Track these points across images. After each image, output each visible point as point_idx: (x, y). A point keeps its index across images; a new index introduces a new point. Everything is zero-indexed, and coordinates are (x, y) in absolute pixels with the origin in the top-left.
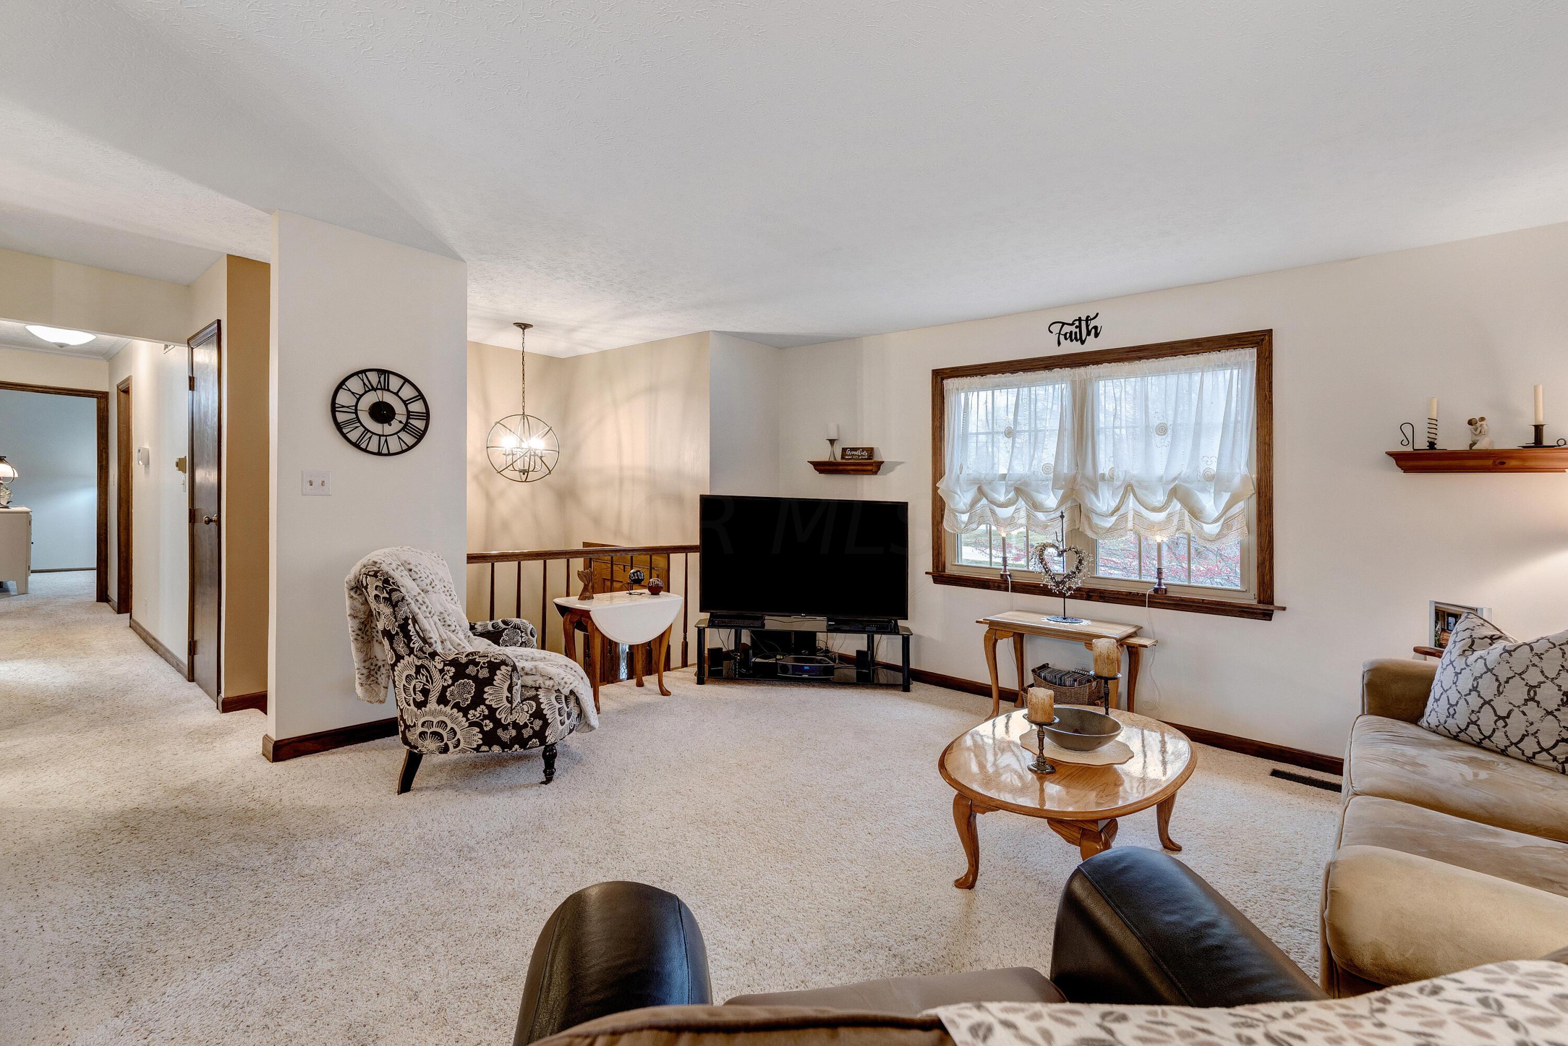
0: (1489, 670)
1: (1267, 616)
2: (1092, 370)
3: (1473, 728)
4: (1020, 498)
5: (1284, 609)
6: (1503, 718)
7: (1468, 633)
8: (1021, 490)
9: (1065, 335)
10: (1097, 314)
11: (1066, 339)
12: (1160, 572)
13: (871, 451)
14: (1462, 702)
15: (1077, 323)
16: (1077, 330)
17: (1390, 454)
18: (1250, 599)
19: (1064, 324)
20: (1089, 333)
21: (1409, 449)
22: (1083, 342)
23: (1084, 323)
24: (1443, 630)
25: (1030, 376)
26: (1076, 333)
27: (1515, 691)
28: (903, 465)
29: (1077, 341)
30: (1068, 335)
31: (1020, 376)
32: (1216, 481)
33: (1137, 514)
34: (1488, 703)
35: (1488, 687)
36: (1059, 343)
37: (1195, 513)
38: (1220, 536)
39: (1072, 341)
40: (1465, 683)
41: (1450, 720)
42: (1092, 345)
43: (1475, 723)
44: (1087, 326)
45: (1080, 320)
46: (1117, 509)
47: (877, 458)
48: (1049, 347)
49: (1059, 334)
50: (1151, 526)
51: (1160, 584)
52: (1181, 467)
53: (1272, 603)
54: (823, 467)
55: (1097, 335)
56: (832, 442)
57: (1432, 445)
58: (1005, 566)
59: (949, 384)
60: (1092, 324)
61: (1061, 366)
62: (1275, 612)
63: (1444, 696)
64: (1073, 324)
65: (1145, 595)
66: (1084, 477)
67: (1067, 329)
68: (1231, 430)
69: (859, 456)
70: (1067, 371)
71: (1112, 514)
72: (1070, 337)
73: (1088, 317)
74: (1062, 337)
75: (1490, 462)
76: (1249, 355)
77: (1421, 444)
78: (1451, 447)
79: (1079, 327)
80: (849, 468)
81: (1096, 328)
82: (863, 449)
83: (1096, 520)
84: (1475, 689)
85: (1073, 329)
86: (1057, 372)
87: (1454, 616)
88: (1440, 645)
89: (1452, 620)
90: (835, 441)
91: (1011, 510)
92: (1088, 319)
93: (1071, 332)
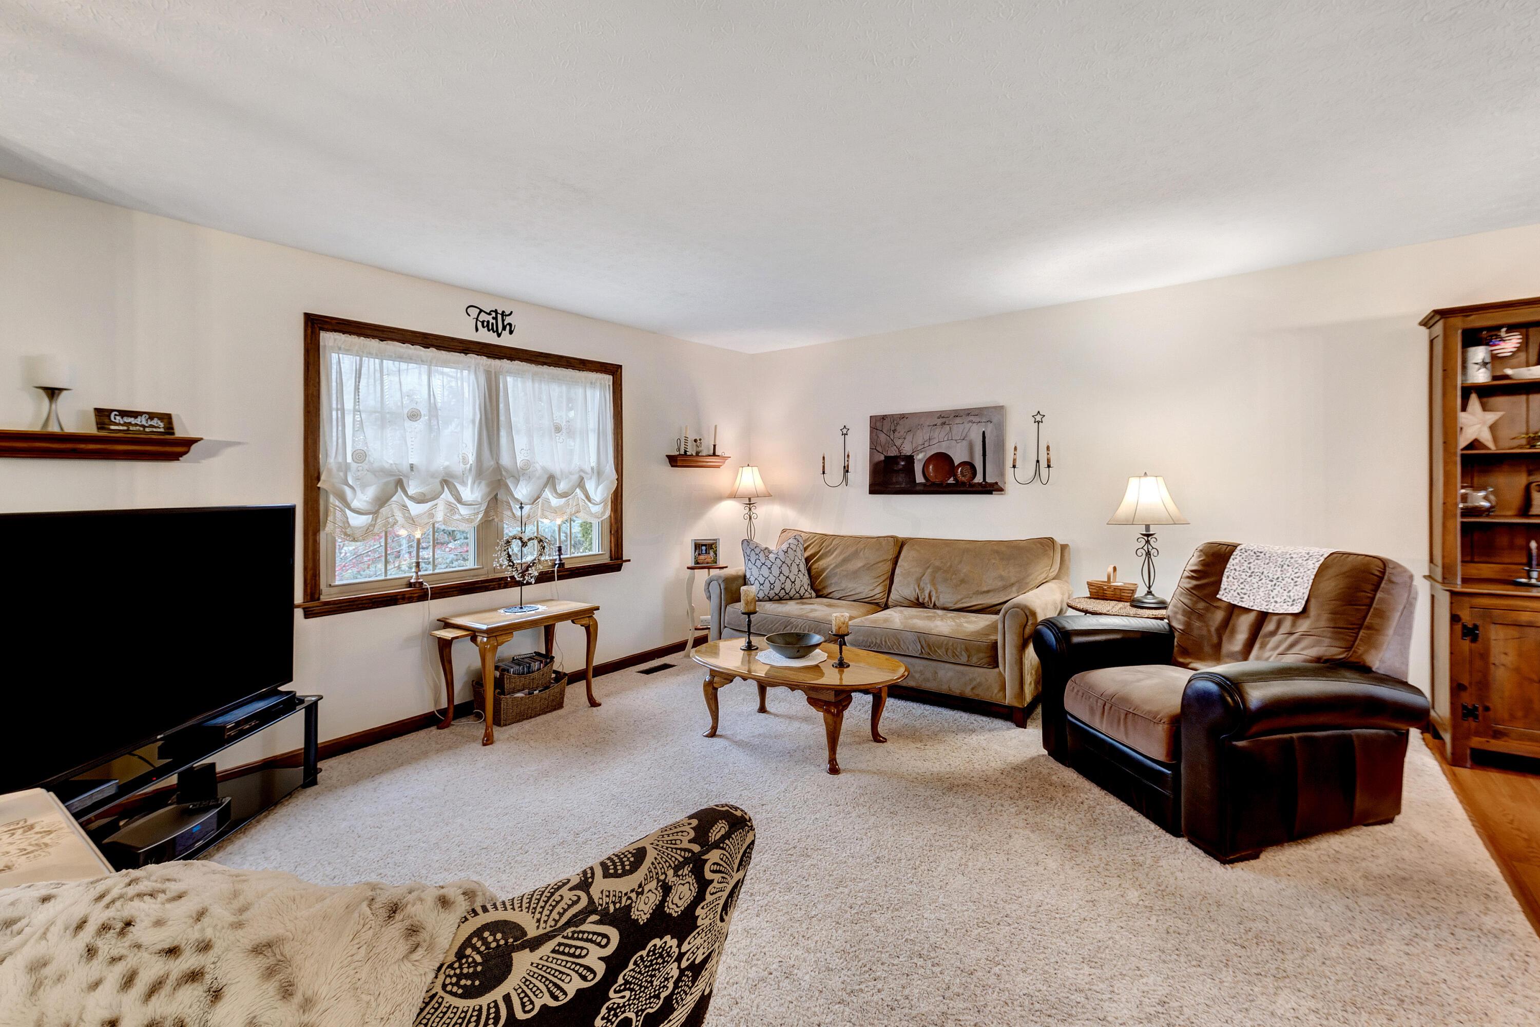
0: (784, 562)
1: (618, 568)
3: (783, 591)
4: (445, 489)
5: (629, 561)
6: (793, 582)
8: (447, 482)
9: (483, 322)
10: (512, 313)
11: (483, 327)
12: (560, 549)
13: (167, 418)
14: (777, 580)
15: (494, 314)
16: (494, 322)
17: (667, 456)
18: (607, 560)
19: (481, 311)
20: (504, 328)
21: (673, 453)
22: (499, 335)
23: (499, 317)
24: (699, 554)
25: (444, 354)
26: (492, 324)
28: (240, 446)
29: (494, 332)
30: (485, 324)
32: (596, 473)
34: (787, 577)
36: (477, 330)
39: (489, 330)
40: (776, 572)
41: (772, 591)
43: (783, 589)
44: (503, 321)
45: (496, 311)
46: (537, 498)
47: (179, 433)
48: (466, 331)
49: (477, 319)
50: (555, 510)
51: (560, 560)
52: (578, 460)
53: (621, 557)
54: (26, 445)
55: (511, 332)
56: (52, 393)
57: (684, 451)
58: (417, 573)
60: (508, 320)
61: (479, 353)
62: (623, 564)
63: (767, 580)
64: (489, 314)
66: (504, 469)
67: (483, 317)
69: (144, 427)
70: (483, 360)
71: (532, 503)
72: (487, 325)
73: (503, 312)
74: (479, 324)
76: (607, 383)
78: (691, 454)
79: (496, 318)
80: (119, 447)
81: (510, 325)
82: (151, 416)
84: (781, 573)
85: (489, 318)
86: (472, 359)
87: (705, 545)
88: (698, 563)
89: (704, 548)
90: (64, 393)
91: (426, 507)
92: (503, 314)
93: (488, 322)
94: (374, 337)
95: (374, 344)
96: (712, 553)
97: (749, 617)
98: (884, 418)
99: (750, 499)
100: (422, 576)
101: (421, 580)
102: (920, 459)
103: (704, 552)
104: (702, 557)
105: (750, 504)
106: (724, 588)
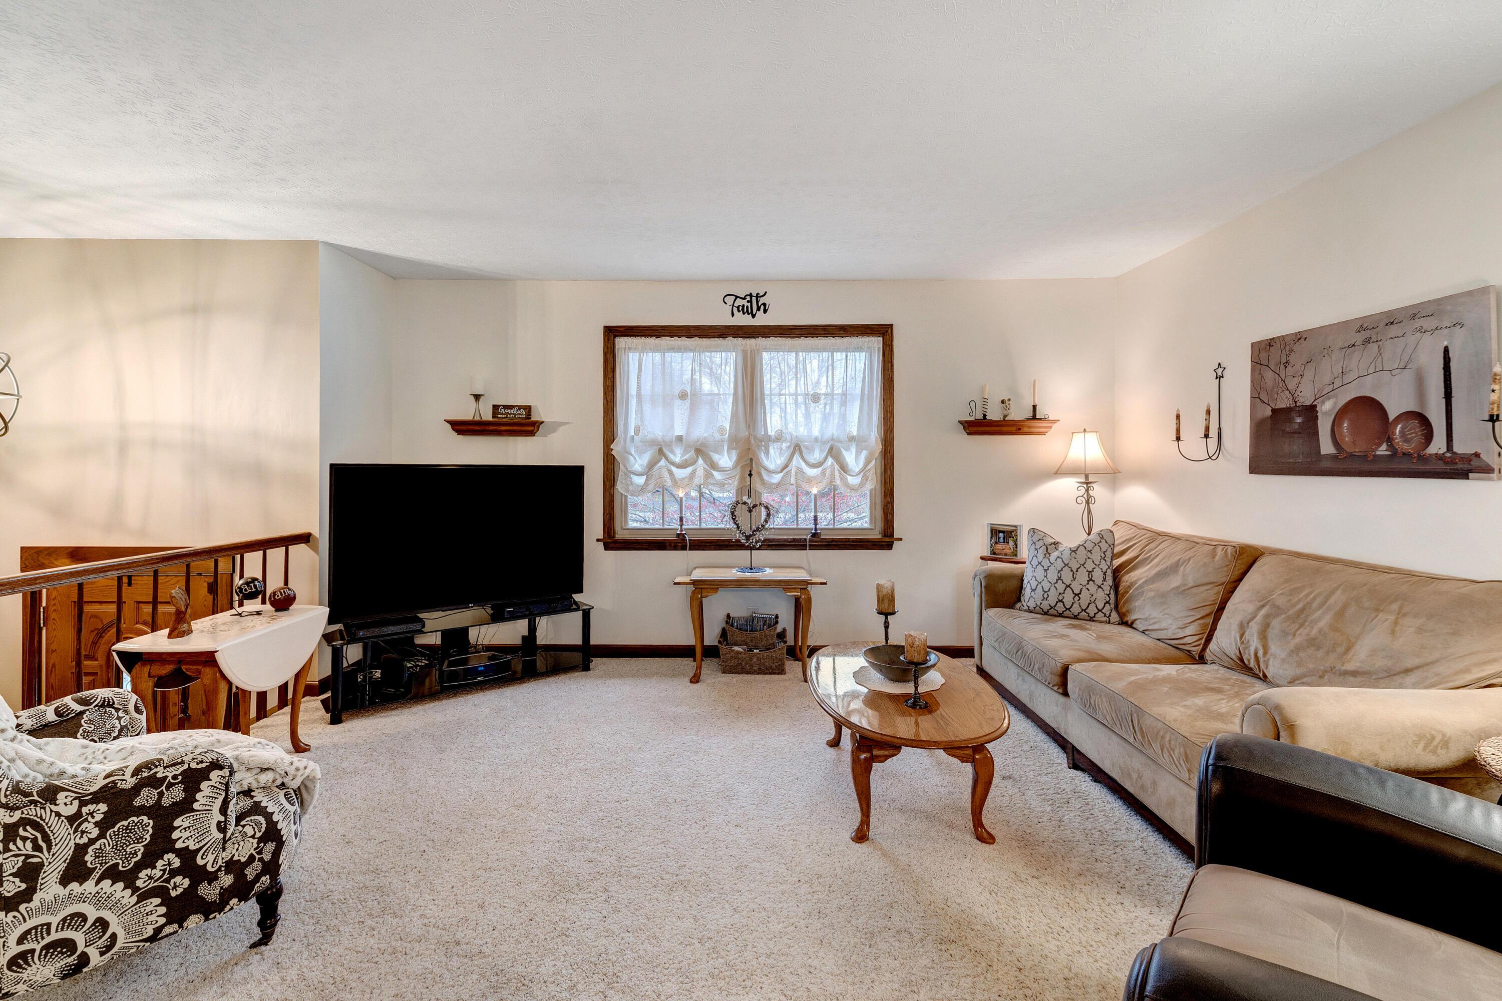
0: (1066, 565)
1: (888, 546)
2: (761, 341)
3: (1060, 604)
4: (700, 458)
5: (902, 539)
6: (1077, 595)
7: (1041, 543)
8: (700, 450)
9: (738, 307)
10: (766, 293)
11: (739, 311)
12: (816, 519)
13: (528, 409)
14: (1053, 588)
15: (748, 298)
16: (749, 305)
17: (960, 422)
18: (876, 535)
19: (737, 297)
20: (759, 309)
21: (972, 419)
22: (753, 316)
23: (754, 299)
24: (996, 543)
25: (705, 342)
26: (747, 307)
27: (1082, 577)
28: (568, 426)
29: (749, 314)
30: (741, 308)
31: (696, 341)
32: (857, 441)
33: (800, 471)
34: (1068, 586)
35: (1067, 576)
36: (733, 315)
37: (844, 468)
38: (862, 485)
40: (1053, 576)
42: (761, 320)
43: (1061, 601)
45: (751, 295)
46: (786, 466)
47: (534, 418)
48: (723, 317)
49: (733, 305)
50: (809, 480)
51: (816, 530)
52: (832, 430)
53: (892, 535)
54: (462, 427)
55: (765, 311)
56: (477, 397)
57: (985, 416)
58: (681, 526)
59: (621, 343)
61: (736, 335)
62: (895, 542)
63: (1040, 586)
64: (744, 299)
65: (805, 540)
66: (755, 438)
67: (739, 302)
68: (866, 399)
69: (515, 415)
70: (740, 341)
71: (781, 472)
72: (742, 310)
73: (758, 294)
74: (735, 309)
75: (1014, 429)
76: (877, 342)
77: (979, 416)
78: (994, 419)
79: (750, 302)
80: (503, 428)
81: (764, 304)
82: (520, 407)
83: (765, 477)
84: (1060, 578)
85: (745, 302)
86: (730, 341)
87: (1003, 532)
88: (994, 553)
89: (1001, 535)
90: (482, 397)
91: (689, 470)
92: (757, 296)
93: (743, 306)
94: (651, 336)
95: (652, 341)
96: (1011, 543)
97: (886, 618)
98: (1270, 343)
99: (1087, 477)
100: (685, 529)
101: (684, 532)
102: (1327, 409)
103: (1002, 540)
104: (999, 546)
105: (1087, 483)
106: (986, 587)
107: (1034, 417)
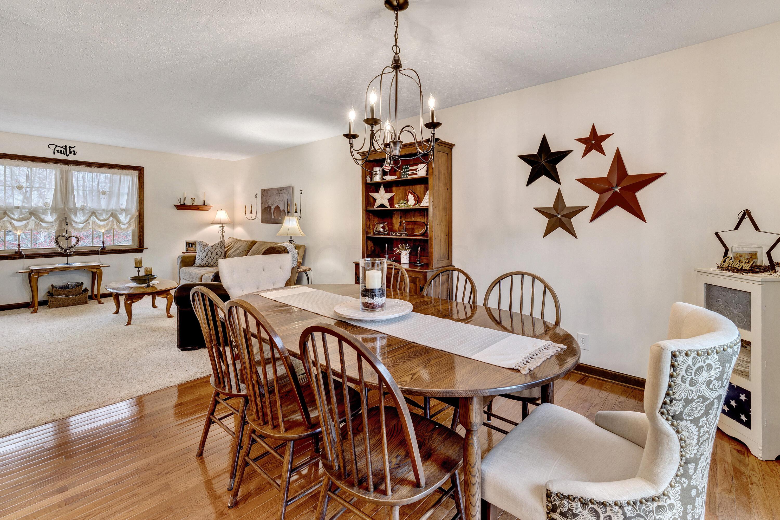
1: (141, 250)
2: (72, 167)
4: (32, 217)
5: (147, 248)
7: (202, 245)
8: (33, 213)
9: (58, 151)
10: (75, 146)
11: (58, 152)
12: (103, 242)
14: (205, 258)
16: (65, 150)
17: (174, 205)
18: (135, 247)
19: (57, 146)
20: (70, 153)
21: (179, 204)
22: (67, 156)
23: (68, 149)
24: (188, 247)
26: (64, 151)
27: (214, 254)
29: (64, 154)
32: (126, 211)
33: (94, 223)
37: (118, 221)
38: (127, 228)
39: (61, 154)
42: (71, 157)
44: (70, 150)
46: (87, 221)
48: (49, 154)
49: (54, 149)
50: (100, 226)
51: (104, 246)
52: (113, 206)
53: (143, 247)
55: (75, 154)
57: (184, 203)
58: (19, 248)
60: (72, 150)
61: (56, 163)
62: (144, 250)
64: (62, 147)
65: (98, 251)
66: (68, 209)
67: (58, 148)
68: (130, 195)
70: (58, 165)
71: (84, 223)
73: (70, 146)
74: (56, 151)
75: (196, 208)
76: (135, 173)
77: (182, 203)
78: (188, 204)
79: (66, 149)
81: (74, 151)
83: (74, 224)
85: (62, 149)
86: (52, 165)
87: (191, 243)
88: (188, 251)
91: (25, 222)
92: (70, 147)
93: (61, 151)
96: (194, 247)
99: (222, 224)
100: (21, 249)
101: (21, 251)
103: (190, 246)
104: (190, 248)
105: (222, 227)
106: (182, 261)
107: (204, 204)
